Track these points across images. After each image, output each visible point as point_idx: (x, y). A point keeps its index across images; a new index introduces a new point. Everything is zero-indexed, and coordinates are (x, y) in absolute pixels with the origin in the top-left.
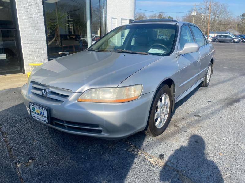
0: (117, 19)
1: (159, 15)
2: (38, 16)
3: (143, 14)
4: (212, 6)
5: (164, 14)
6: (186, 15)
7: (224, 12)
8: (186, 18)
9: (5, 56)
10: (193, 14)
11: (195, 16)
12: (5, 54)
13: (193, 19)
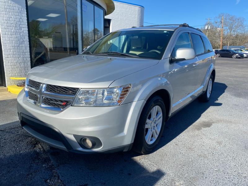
7: (241, 27)
10: (206, 28)
13: (207, 33)
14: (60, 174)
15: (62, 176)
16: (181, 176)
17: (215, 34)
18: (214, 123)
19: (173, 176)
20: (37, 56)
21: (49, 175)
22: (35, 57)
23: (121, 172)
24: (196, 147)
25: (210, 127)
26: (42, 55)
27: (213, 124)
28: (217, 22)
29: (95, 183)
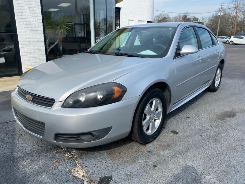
0: (133, 21)
1: (184, 16)
2: (36, 20)
3: (167, 16)
4: (242, 5)
5: (189, 15)
6: (213, 15)
8: (212, 18)
9: (4, 60)
10: (219, 14)
11: (221, 16)
12: (4, 58)
13: (219, 20)
14: (83, 165)
15: (86, 167)
16: (210, 169)
17: (228, 20)
18: (237, 112)
19: (202, 169)
20: (51, 46)
21: (73, 165)
22: (49, 47)
23: (146, 163)
24: (222, 139)
25: (234, 117)
26: (56, 44)
27: (236, 114)
28: (230, 7)
29: (120, 174)
